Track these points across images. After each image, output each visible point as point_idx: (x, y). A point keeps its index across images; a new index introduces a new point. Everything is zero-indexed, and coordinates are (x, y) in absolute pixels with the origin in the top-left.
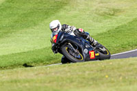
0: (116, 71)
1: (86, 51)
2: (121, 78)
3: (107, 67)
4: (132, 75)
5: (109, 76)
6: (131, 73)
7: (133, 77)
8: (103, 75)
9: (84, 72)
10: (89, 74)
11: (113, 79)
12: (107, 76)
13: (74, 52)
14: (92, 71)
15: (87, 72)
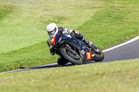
0: (61, 79)
1: (83, 52)
2: (67, 86)
3: (53, 75)
4: (78, 83)
5: (55, 84)
6: (77, 81)
7: (79, 85)
8: (48, 83)
9: (30, 80)
10: (35, 83)
11: (58, 88)
12: (53, 85)
13: (72, 53)
14: (38, 79)
15: (33, 81)
